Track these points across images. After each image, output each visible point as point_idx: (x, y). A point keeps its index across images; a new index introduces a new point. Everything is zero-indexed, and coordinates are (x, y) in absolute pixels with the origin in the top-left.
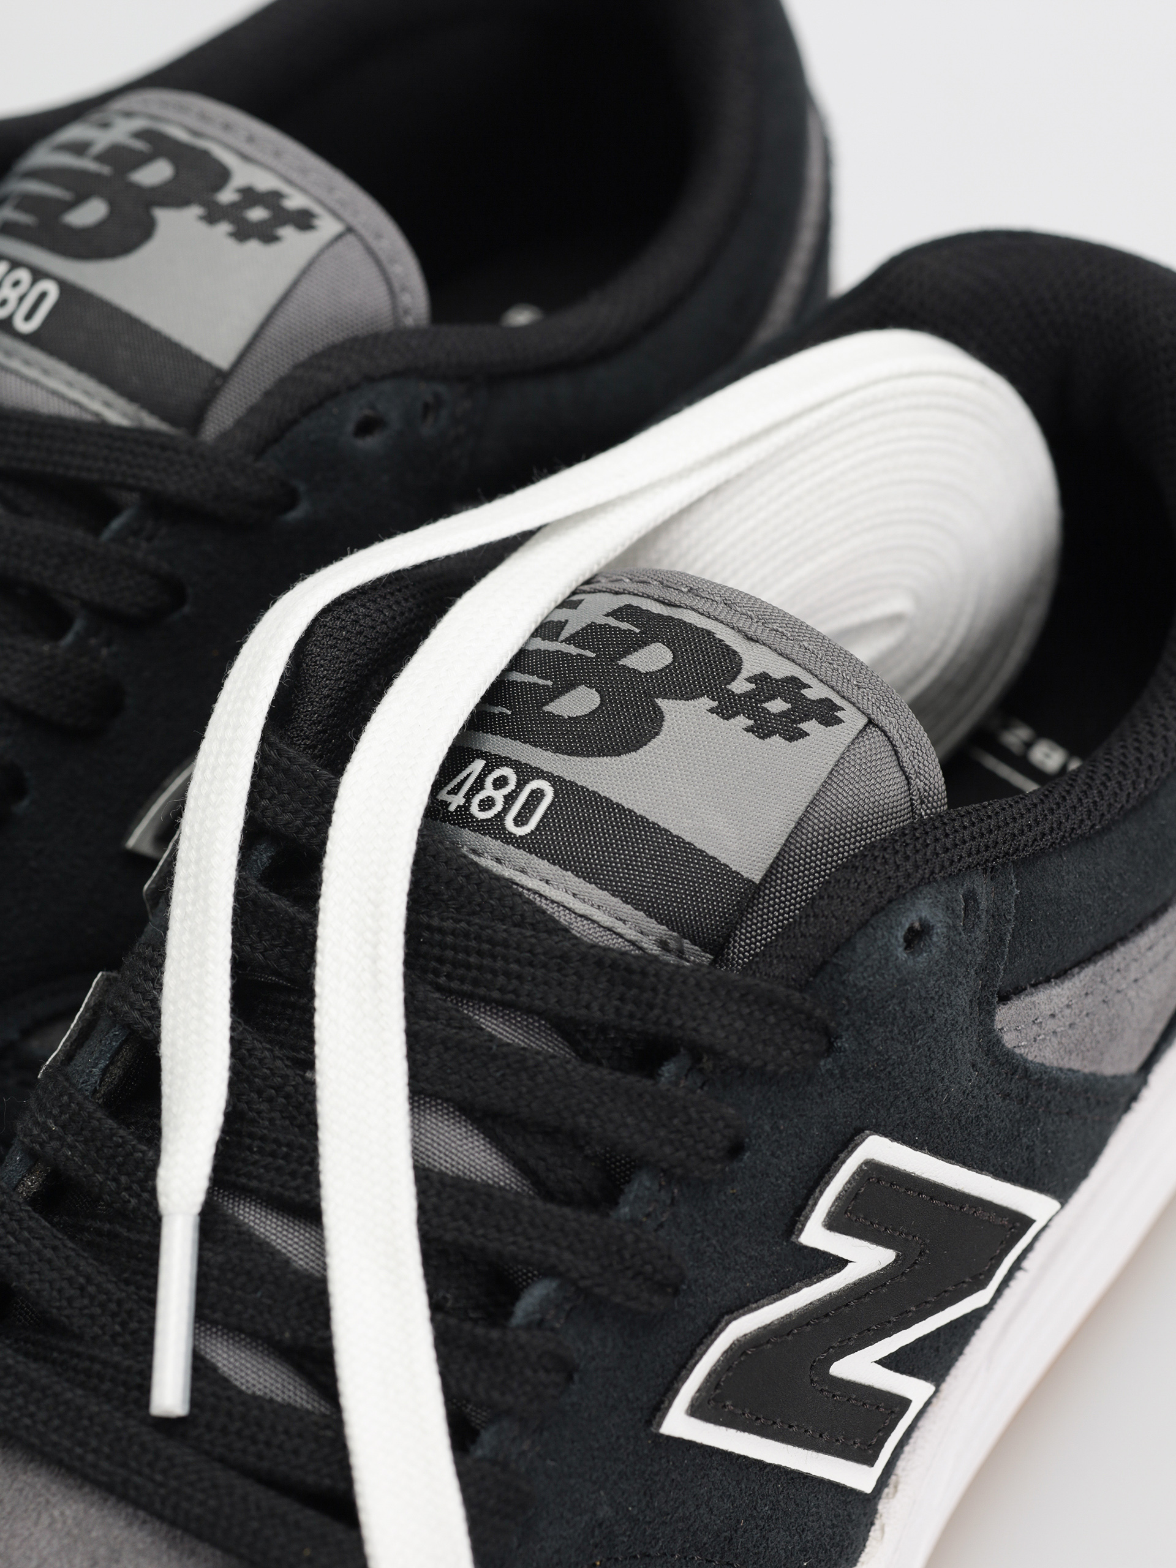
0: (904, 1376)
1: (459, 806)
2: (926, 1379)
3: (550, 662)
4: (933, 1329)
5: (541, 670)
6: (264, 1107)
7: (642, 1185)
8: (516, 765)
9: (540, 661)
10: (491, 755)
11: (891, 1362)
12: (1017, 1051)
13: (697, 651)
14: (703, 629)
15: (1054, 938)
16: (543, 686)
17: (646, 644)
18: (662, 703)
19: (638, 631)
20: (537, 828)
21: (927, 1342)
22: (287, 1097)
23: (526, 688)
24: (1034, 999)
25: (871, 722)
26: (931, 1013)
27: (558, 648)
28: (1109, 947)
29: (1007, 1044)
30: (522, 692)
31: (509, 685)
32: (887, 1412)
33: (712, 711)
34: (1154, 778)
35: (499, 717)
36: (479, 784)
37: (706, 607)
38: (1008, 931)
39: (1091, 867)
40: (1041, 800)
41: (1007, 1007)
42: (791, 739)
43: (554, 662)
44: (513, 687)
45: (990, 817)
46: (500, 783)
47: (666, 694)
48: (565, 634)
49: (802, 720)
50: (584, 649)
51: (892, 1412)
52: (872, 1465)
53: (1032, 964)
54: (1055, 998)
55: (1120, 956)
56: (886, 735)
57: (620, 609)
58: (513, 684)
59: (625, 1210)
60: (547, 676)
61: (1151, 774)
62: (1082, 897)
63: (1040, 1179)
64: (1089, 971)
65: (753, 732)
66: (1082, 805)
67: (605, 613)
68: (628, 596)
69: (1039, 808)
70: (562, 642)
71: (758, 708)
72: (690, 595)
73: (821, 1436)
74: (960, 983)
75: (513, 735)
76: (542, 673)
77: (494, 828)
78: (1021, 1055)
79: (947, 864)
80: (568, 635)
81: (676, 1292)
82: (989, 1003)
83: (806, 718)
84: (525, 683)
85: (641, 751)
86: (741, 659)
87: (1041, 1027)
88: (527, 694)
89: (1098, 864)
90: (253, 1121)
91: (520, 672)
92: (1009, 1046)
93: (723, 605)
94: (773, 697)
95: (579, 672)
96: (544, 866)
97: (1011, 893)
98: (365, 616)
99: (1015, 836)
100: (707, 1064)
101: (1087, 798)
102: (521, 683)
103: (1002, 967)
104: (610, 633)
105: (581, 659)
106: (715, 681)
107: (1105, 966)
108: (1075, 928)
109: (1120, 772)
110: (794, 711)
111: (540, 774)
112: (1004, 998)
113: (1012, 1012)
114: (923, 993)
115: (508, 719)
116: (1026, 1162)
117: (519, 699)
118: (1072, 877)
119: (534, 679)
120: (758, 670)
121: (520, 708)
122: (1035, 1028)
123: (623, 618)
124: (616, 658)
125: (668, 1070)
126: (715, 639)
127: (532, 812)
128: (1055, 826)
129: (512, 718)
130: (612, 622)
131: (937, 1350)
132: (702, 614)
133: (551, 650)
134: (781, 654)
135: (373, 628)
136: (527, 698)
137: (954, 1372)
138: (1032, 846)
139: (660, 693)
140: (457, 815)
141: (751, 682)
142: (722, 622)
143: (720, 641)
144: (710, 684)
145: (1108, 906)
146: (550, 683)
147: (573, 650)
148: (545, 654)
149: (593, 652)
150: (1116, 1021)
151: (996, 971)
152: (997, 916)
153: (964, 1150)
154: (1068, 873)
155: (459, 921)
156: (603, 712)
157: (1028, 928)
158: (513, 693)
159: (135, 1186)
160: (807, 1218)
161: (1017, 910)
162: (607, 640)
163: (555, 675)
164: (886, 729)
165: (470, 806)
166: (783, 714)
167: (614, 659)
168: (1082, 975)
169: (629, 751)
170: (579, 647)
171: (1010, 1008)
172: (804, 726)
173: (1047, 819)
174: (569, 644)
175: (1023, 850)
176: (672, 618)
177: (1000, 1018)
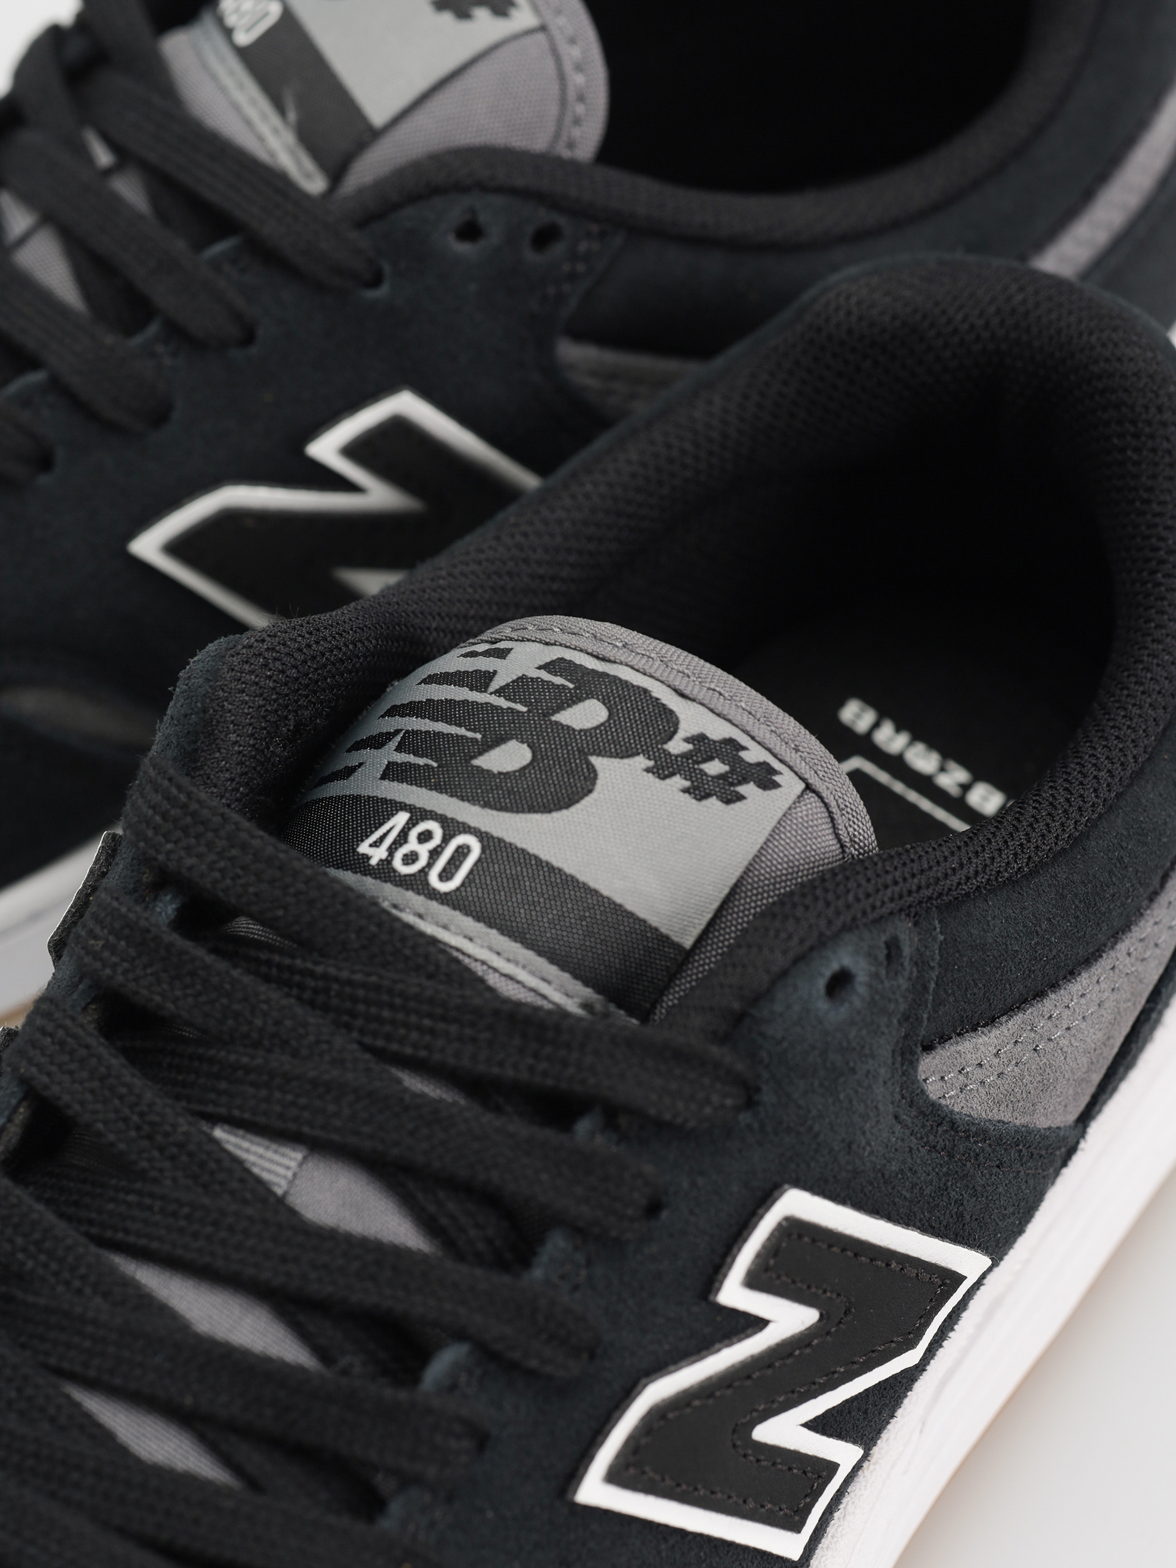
0: (831, 1439)
1: (381, 860)
2: (854, 1442)
3: (478, 714)
4: (861, 1390)
5: (470, 722)
6: (167, 1164)
7: (557, 1243)
8: (443, 820)
9: (468, 712)
10: (415, 808)
11: (817, 1425)
12: (943, 1102)
13: (633, 709)
14: (639, 687)
15: (980, 985)
16: (472, 739)
17: (580, 700)
18: (596, 761)
19: (571, 686)
20: (463, 884)
21: (855, 1404)
22: (191, 1155)
23: (453, 740)
24: (959, 1048)
25: (808, 787)
26: (852, 1064)
27: (487, 700)
28: (1040, 994)
29: (931, 1096)
30: (448, 744)
31: (434, 736)
32: (814, 1477)
33: (648, 770)
34: (1084, 820)
35: (424, 769)
36: (402, 838)
37: (641, 663)
38: (932, 979)
39: (1018, 911)
40: (965, 842)
41: (931, 1056)
42: (728, 802)
43: (483, 714)
44: (439, 739)
45: (912, 861)
46: (426, 837)
47: (600, 752)
48: (495, 685)
49: (740, 783)
50: (515, 702)
51: (819, 1476)
52: (799, 1531)
53: (958, 1012)
54: (982, 1047)
55: (1051, 1003)
56: (823, 801)
57: (552, 662)
58: (439, 736)
59: (538, 1273)
60: (475, 728)
61: (1081, 815)
62: (1008, 943)
63: (970, 1234)
64: (1018, 1019)
65: (690, 793)
66: (1007, 848)
67: (537, 666)
68: (560, 648)
69: (963, 850)
70: (491, 694)
71: (695, 769)
72: (625, 650)
73: (745, 1502)
74: (883, 1033)
75: (438, 788)
76: (470, 725)
77: (418, 883)
78: (947, 1106)
79: (869, 910)
80: (498, 687)
81: (592, 1356)
82: (913, 1053)
83: (744, 781)
84: (452, 735)
85: (573, 809)
86: (677, 718)
87: (967, 1077)
88: (454, 746)
89: (1025, 908)
90: (155, 1181)
91: (446, 722)
92: (933, 1097)
93: (659, 662)
94: (710, 758)
95: (509, 726)
96: (468, 923)
97: (935, 939)
98: (275, 659)
99: (938, 879)
100: (623, 1121)
101: (1013, 840)
102: (448, 734)
103: (925, 1016)
104: (543, 688)
105: (512, 712)
106: (651, 740)
107: (1035, 1013)
108: (1002, 975)
109: (1049, 814)
110: (732, 774)
111: (466, 829)
112: (928, 1048)
113: (937, 1061)
114: (845, 1044)
115: (433, 771)
116: (955, 1217)
117: (445, 751)
118: (998, 922)
119: (462, 731)
120: (695, 730)
121: (446, 760)
122: (961, 1077)
123: (555, 672)
124: (548, 713)
125: (583, 1127)
126: (651, 697)
127: (457, 868)
128: (979, 869)
129: (438, 771)
130: (545, 675)
131: (866, 1412)
132: (638, 671)
133: (480, 701)
134: (718, 715)
135: (283, 672)
136: (454, 750)
137: (885, 1435)
138: (956, 890)
139: (595, 750)
140: (378, 869)
141: (689, 743)
142: (657, 680)
143: (657, 699)
144: (646, 743)
145: (1036, 952)
146: (479, 736)
147: (503, 703)
148: (473, 706)
149: (525, 706)
150: (1048, 1070)
151: (919, 1020)
152: (921, 963)
153: (888, 1205)
154: (994, 919)
155: (369, 974)
156: (534, 768)
157: (952, 976)
158: (439, 745)
159: (32, 1248)
160: (725, 1276)
161: (941, 955)
162: (540, 695)
163: (485, 728)
164: (824, 795)
165: (392, 859)
166: (722, 777)
167: (546, 715)
168: (1010, 1023)
169: (560, 809)
170: (510, 700)
171: (934, 1058)
172: (742, 789)
173: (971, 863)
174: (500, 696)
175: (947, 894)
176: (607, 675)
177: (924, 1069)
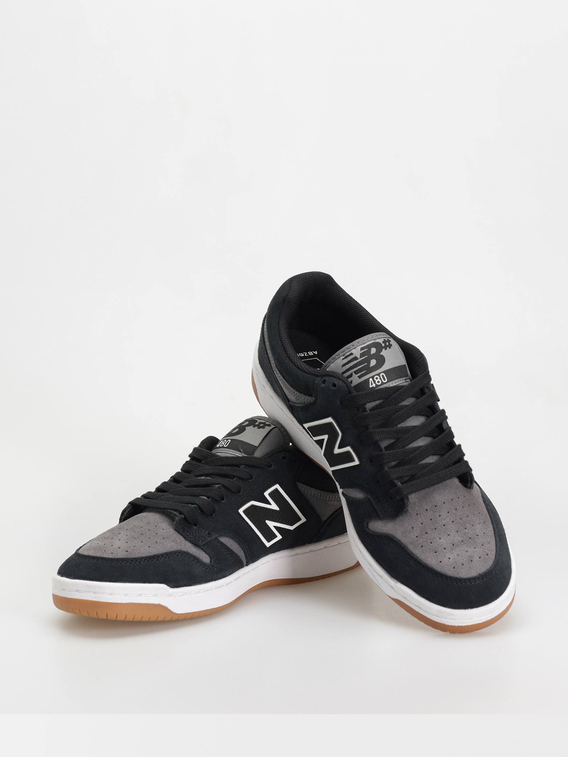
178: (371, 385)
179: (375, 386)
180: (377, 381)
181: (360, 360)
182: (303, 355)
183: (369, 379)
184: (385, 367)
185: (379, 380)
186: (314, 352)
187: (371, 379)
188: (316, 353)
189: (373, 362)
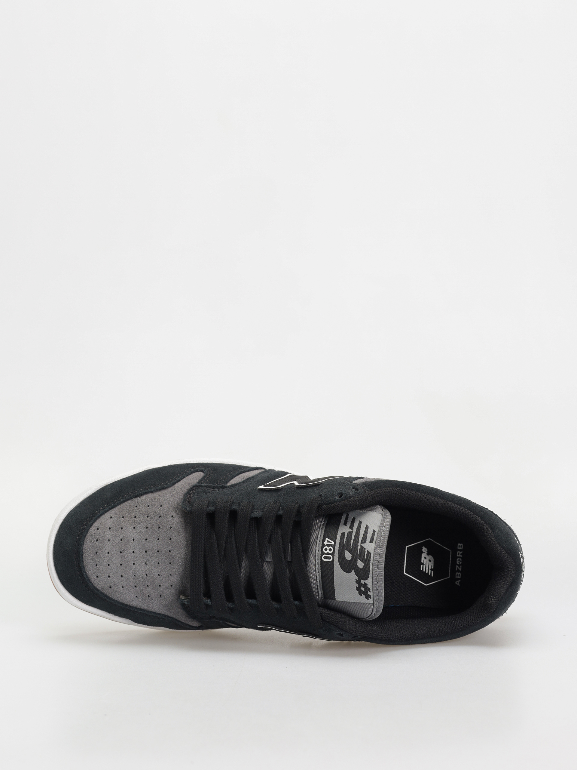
178: (327, 540)
179: (324, 543)
180: (328, 548)
181: (359, 544)
182: (458, 562)
183: (335, 541)
184: (337, 567)
185: (328, 551)
186: (460, 582)
187: (333, 543)
188: (458, 583)
189: (348, 556)
